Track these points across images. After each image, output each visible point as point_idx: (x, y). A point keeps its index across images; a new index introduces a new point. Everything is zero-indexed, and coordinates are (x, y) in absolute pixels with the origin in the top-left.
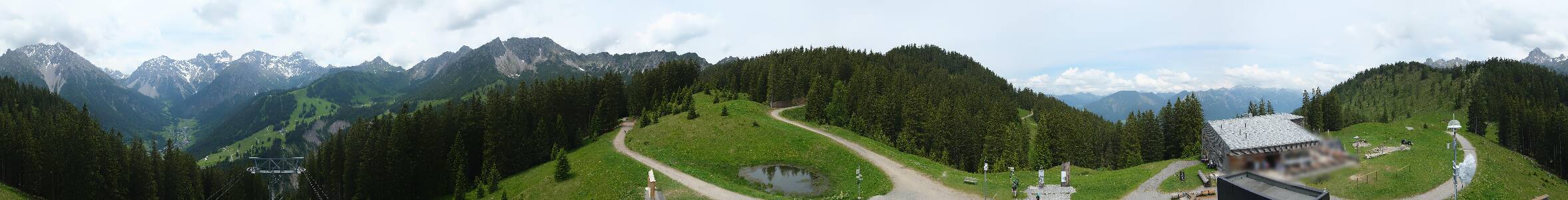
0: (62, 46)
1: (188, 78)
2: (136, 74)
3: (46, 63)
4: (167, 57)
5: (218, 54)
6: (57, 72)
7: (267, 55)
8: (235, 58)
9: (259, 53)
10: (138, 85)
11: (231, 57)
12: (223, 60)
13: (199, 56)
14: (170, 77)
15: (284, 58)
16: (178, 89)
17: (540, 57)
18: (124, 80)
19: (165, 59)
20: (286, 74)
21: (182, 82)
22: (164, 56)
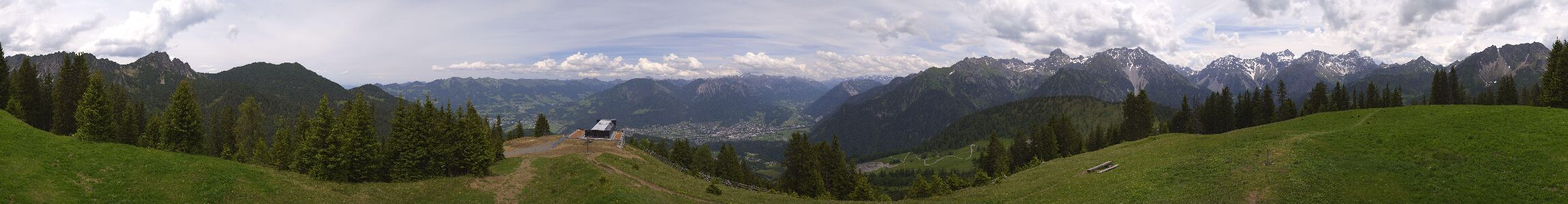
0: (1142, 50)
1: (1253, 75)
2: (1204, 72)
3: (1130, 65)
4: (1233, 56)
5: (1281, 52)
6: (1140, 73)
7: (1325, 54)
8: (1296, 57)
9: (1319, 52)
10: (1207, 83)
11: (1293, 55)
12: (1286, 58)
13: (1263, 55)
14: (1236, 75)
15: (1341, 56)
16: (1244, 86)
17: (1524, 63)
18: (1194, 77)
19: (1232, 58)
20: (1342, 72)
21: (1248, 79)
22: (1231, 56)
